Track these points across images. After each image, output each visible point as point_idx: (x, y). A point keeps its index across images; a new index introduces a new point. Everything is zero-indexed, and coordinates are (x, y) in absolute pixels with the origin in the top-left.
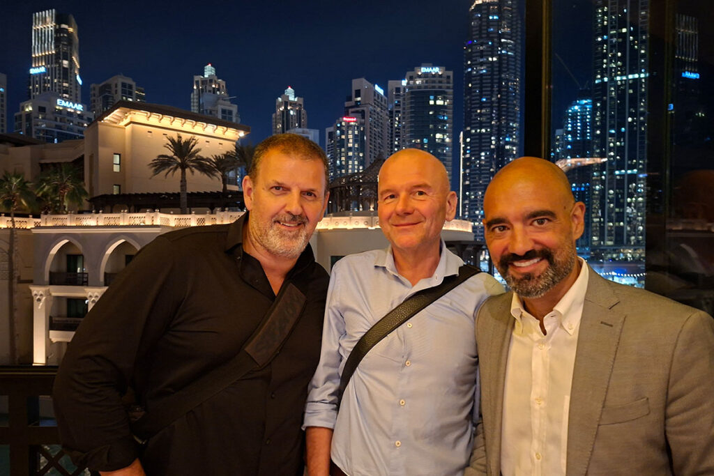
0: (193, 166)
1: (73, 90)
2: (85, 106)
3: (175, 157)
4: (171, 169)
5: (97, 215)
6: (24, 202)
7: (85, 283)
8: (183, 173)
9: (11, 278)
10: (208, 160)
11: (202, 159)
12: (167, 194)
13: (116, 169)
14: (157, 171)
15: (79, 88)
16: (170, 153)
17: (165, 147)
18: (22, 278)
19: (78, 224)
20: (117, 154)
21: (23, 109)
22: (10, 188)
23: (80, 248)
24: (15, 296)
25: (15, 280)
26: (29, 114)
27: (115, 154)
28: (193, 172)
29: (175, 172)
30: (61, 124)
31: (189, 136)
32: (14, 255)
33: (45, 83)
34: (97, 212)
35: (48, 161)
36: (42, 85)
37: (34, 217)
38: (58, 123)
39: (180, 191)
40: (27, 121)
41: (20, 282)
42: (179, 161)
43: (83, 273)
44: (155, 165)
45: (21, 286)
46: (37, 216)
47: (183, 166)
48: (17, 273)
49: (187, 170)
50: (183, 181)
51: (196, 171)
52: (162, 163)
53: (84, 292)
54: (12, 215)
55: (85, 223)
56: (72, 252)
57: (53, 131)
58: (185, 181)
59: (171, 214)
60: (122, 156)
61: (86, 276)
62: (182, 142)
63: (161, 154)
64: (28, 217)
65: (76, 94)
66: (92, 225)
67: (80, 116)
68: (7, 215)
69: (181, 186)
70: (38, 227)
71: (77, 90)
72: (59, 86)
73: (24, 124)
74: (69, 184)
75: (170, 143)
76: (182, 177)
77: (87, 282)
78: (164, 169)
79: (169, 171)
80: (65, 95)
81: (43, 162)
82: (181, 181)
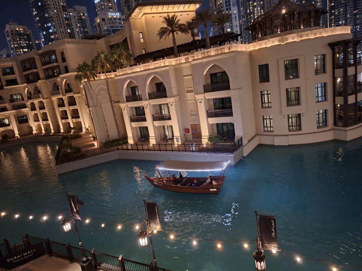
0: (177, 30)
1: (114, 6)
2: (121, 13)
3: (168, 27)
4: (167, 34)
5: (139, 66)
6: (108, 65)
7: (141, 99)
8: (173, 35)
9: (111, 101)
10: (184, 25)
11: (181, 25)
12: (167, 48)
13: (142, 40)
14: (161, 37)
15: (116, 5)
16: (165, 26)
17: (162, 22)
18: (115, 101)
19: (133, 71)
20: (141, 33)
21: (96, 22)
22: (101, 59)
23: (135, 83)
24: (114, 109)
25: (113, 102)
26: (99, 24)
27: (140, 33)
28: (177, 33)
29: (169, 36)
30: (112, 25)
31: (173, 14)
32: (110, 91)
33: (101, 6)
34: (139, 64)
35: (112, 44)
36: (101, 7)
37: (114, 72)
38: (111, 25)
39: (173, 46)
40: (99, 27)
41: (115, 102)
42: (170, 29)
43: (139, 95)
44: (159, 34)
45: (115, 104)
46: (115, 71)
47: (173, 31)
48: (113, 99)
49: (175, 33)
50: (174, 39)
51: (179, 33)
52: (163, 32)
53: (142, 103)
54: (105, 72)
55: (135, 71)
56: (133, 85)
57: (110, 29)
58: (175, 40)
59: (172, 58)
60: (143, 33)
61: (140, 96)
62: (170, 18)
63: (161, 27)
64: (111, 72)
65: (115, 8)
66: (138, 71)
67: (119, 19)
68: (103, 73)
69: (173, 43)
70: (116, 76)
71: (115, 6)
72: (108, 6)
73: (98, 29)
74: (124, 52)
75: (165, 20)
76: (173, 38)
77: (142, 99)
78: (164, 36)
79: (166, 36)
80: (111, 10)
81: (110, 44)
82: (173, 40)
